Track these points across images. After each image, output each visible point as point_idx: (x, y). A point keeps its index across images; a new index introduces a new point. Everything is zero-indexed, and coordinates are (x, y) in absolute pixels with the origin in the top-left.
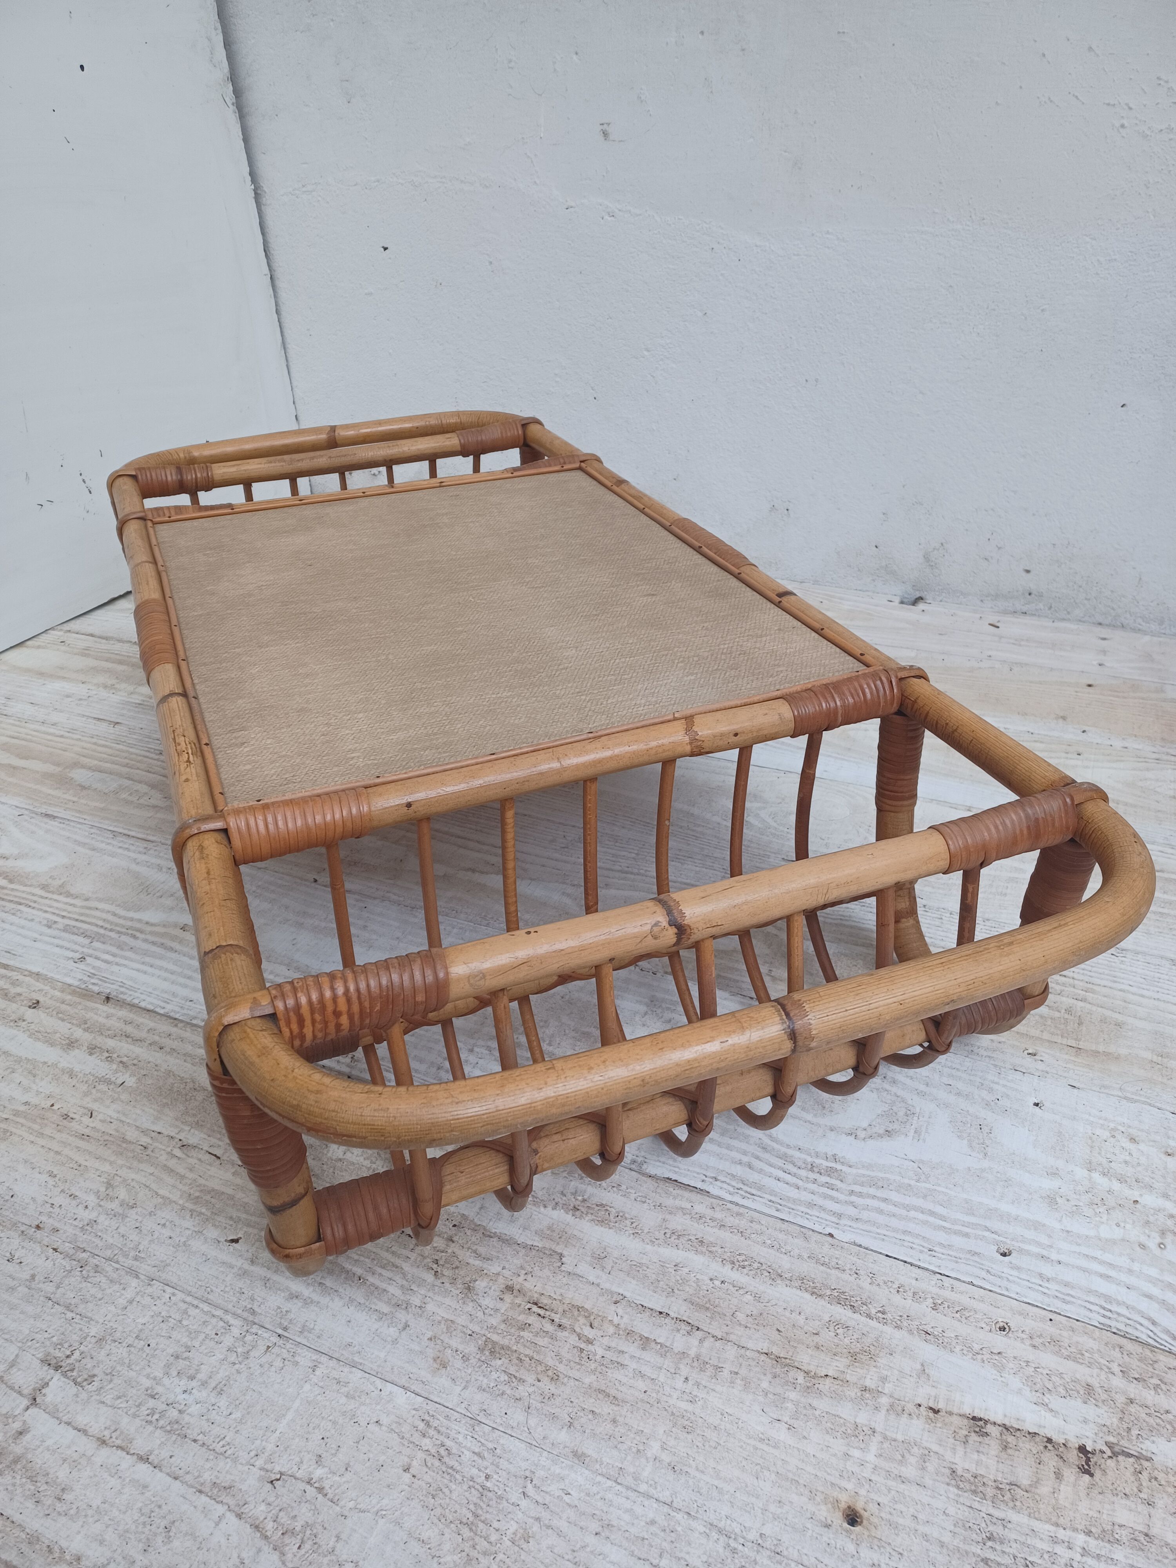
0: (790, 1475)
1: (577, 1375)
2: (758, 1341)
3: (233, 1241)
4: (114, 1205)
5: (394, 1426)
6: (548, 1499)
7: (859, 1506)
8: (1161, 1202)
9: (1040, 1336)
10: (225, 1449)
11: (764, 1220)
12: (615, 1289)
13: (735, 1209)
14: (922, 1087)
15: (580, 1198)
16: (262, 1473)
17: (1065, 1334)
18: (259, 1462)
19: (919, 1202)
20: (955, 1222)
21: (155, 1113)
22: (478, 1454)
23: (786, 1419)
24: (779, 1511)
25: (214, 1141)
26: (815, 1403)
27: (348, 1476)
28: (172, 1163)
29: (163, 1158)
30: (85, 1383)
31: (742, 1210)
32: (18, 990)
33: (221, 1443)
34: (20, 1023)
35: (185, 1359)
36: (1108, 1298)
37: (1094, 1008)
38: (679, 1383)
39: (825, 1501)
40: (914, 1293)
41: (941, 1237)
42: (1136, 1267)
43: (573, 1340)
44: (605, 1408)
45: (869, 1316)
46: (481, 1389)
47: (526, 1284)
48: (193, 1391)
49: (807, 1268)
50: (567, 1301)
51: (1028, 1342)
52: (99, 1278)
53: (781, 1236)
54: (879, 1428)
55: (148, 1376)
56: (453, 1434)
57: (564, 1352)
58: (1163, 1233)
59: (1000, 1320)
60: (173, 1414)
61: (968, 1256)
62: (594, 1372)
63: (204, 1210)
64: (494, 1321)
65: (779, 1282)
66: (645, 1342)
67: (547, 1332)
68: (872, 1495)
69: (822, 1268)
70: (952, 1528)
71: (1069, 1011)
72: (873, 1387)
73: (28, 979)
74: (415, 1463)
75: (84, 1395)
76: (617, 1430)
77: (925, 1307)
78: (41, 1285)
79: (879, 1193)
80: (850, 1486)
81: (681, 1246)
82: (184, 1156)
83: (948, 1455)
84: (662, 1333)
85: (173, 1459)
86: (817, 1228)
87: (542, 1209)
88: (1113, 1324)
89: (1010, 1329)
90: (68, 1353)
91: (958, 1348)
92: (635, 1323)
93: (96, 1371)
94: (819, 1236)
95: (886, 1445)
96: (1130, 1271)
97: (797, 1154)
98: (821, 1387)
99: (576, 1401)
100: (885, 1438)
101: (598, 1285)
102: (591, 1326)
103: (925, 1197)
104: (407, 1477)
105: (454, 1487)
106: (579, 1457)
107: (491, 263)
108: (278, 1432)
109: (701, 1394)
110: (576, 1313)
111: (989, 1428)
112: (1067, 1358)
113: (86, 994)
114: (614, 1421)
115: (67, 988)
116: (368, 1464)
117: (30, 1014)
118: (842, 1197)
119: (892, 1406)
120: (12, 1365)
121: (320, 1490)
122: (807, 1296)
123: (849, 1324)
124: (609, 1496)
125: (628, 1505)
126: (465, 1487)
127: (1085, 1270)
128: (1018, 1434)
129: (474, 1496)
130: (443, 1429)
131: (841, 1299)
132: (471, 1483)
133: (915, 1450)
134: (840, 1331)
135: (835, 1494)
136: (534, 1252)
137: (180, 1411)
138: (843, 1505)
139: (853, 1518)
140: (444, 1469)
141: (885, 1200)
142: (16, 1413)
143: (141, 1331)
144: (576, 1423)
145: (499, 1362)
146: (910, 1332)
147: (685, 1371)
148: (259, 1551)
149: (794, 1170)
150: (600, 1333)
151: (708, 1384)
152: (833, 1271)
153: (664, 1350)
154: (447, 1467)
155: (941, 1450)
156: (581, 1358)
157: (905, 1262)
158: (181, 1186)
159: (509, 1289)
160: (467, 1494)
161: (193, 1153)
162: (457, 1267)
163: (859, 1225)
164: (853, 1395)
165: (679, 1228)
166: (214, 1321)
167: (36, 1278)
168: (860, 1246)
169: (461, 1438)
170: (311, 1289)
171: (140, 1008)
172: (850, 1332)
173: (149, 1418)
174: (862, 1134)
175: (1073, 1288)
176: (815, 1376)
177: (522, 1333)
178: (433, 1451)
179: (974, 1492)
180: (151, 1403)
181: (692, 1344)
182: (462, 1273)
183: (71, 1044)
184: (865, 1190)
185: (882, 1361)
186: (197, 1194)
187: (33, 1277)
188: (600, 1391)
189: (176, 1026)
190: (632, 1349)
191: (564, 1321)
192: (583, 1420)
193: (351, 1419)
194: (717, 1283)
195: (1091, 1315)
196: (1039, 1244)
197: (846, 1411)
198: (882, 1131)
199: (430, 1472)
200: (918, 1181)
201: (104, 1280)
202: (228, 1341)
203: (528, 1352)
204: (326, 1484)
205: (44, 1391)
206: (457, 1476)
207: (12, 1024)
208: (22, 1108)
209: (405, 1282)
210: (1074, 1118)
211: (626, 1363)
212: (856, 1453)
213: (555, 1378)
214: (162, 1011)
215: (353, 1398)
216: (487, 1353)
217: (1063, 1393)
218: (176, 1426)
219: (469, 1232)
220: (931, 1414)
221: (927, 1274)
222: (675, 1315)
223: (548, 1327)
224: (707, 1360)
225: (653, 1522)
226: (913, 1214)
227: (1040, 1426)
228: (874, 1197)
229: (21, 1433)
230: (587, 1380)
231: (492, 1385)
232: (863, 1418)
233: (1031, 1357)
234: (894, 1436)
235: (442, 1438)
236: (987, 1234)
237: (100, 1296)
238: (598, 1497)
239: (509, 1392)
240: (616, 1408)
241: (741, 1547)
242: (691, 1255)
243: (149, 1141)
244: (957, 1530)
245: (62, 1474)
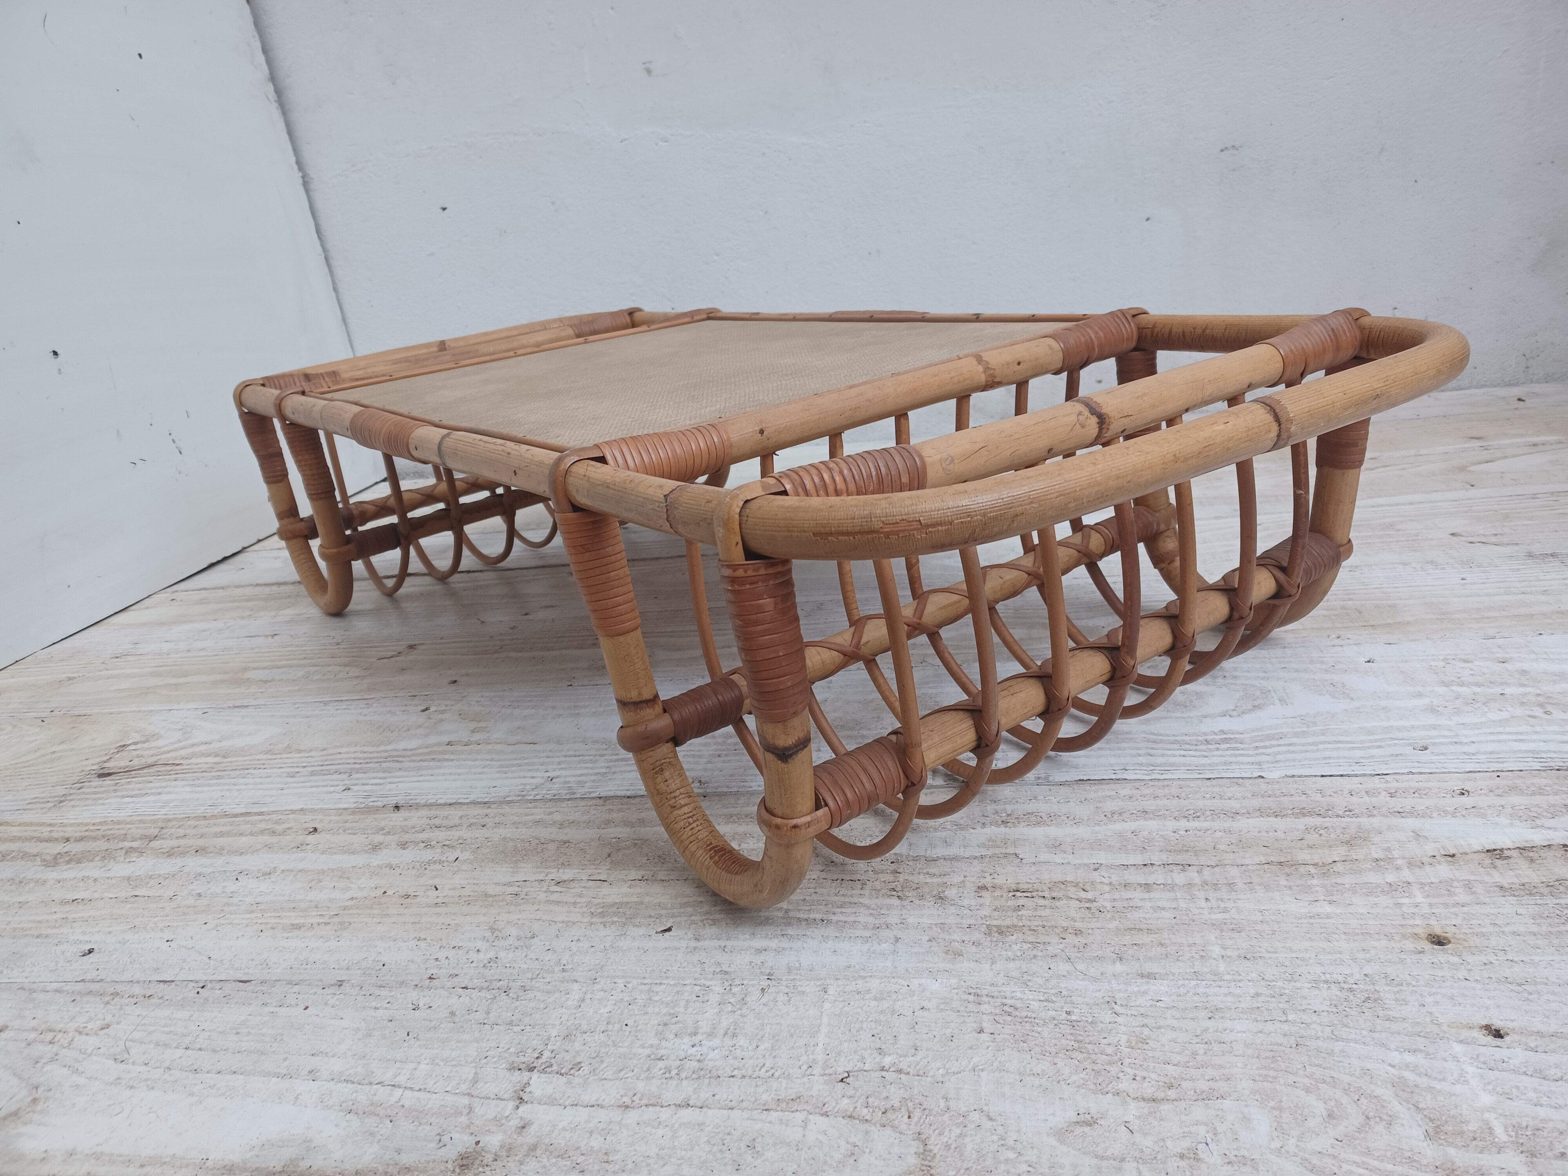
0: (1357, 931)
1: (1099, 925)
2: (1251, 859)
3: (665, 931)
4: (511, 941)
5: (942, 1006)
6: (1142, 1011)
7: (1438, 931)
8: (1522, 690)
9: (1498, 788)
10: (770, 1073)
11: (1192, 784)
12: (1086, 861)
13: (1160, 783)
14: (1262, 675)
15: (1004, 815)
16: (826, 1078)
17: (1517, 781)
18: (817, 1070)
19: (1322, 738)
20: (1362, 742)
21: (511, 870)
22: (1047, 1001)
23: (1323, 898)
24: (1368, 956)
25: (589, 872)
26: (1339, 881)
27: (921, 1054)
28: (555, 897)
29: (542, 896)
30: (572, 1072)
31: (1166, 783)
32: (286, 826)
33: (763, 1070)
34: (304, 847)
35: (676, 1023)
36: (1533, 752)
37: (1363, 602)
38: (1203, 904)
39: (1404, 936)
40: (1367, 792)
41: (1359, 753)
42: (1538, 729)
43: (1074, 904)
44: (1147, 939)
45: (1338, 816)
46: (1008, 959)
47: (995, 881)
48: (703, 1043)
49: (1256, 803)
50: (1047, 882)
51: (1491, 794)
52: (531, 995)
53: (1216, 789)
54: (1411, 879)
55: (643, 1047)
56: (1008, 994)
57: (1072, 913)
58: (1541, 705)
59: (1455, 788)
60: (695, 1064)
61: (1393, 758)
62: (1113, 918)
63: (616, 919)
64: (985, 912)
65: (1238, 817)
66: (1147, 887)
67: (1045, 906)
68: (1444, 922)
69: (1270, 799)
70: (1533, 921)
71: (1343, 608)
72: (1382, 856)
73: (292, 816)
74: (984, 1025)
75: (577, 1080)
76: (1169, 949)
77: (1383, 798)
78: (467, 1017)
79: (1281, 742)
80: (1418, 922)
81: (1126, 819)
82: (564, 889)
83: (1487, 879)
84: (1159, 877)
85: (717, 1097)
86: (1244, 775)
87: (972, 831)
88: (1552, 764)
89: (1468, 792)
90: (536, 1055)
91: (1435, 815)
92: (1126, 878)
93: (578, 1059)
94: (1251, 781)
95: (1427, 888)
96: (1536, 733)
97: (1187, 738)
98: (1335, 869)
99: (1112, 942)
100: (1422, 884)
101: (1069, 863)
102: (1084, 890)
103: (1323, 734)
104: (983, 1036)
105: (1039, 1029)
106: (1150, 976)
107: (553, 203)
108: (821, 1045)
109: (1230, 905)
110: (1063, 886)
111: (1507, 853)
112: (1533, 794)
113: (369, 810)
114: (1162, 944)
115: (341, 811)
116: (936, 1040)
117: (311, 838)
118: (1250, 752)
119: (1410, 863)
120: (475, 1081)
121: (900, 1071)
122: (1273, 819)
123: (1326, 825)
124: (1200, 990)
125: (1224, 991)
126: (1051, 1026)
127: (1499, 741)
128: (1534, 849)
129: (1066, 1029)
130: (996, 994)
131: (1303, 813)
132: (1055, 1022)
133: (1455, 884)
134: (1322, 832)
135: (1410, 931)
136: (987, 859)
137: (699, 1061)
138: (1422, 935)
139: (1439, 941)
140: (1020, 1020)
141: (1290, 745)
142: (507, 1113)
143: (609, 1017)
144: (1125, 956)
145: (1014, 938)
146: (1384, 816)
147: (1201, 895)
148: (867, 1133)
149: (1193, 747)
150: (1097, 893)
151: (1230, 897)
152: (1282, 798)
153: (1169, 887)
154: (1021, 1018)
155: (1478, 878)
156: (1093, 914)
157: (1342, 776)
158: (577, 910)
159: (984, 888)
160: (1057, 1030)
161: (572, 885)
162: (917, 888)
163: (1281, 764)
164: (1369, 866)
165: (1116, 809)
166: (688, 988)
167: (457, 1013)
168: (1293, 776)
169: (1019, 995)
170: (776, 941)
171: (440, 805)
172: (1331, 830)
173: (667, 1075)
174: (1235, 713)
175: (1498, 753)
176: (1324, 865)
177: (1020, 913)
178: (997, 1011)
179: (1530, 894)
180: (661, 1064)
181: (1192, 875)
182: (926, 890)
183: (375, 848)
184: (1267, 743)
185: (1377, 839)
186: (600, 910)
187: (453, 1014)
188: (1131, 929)
189: (489, 807)
190: (1138, 894)
191: (1054, 894)
192: (1131, 952)
193: (892, 1014)
194: (1183, 833)
195: (1530, 764)
196: (1445, 737)
197: (1373, 878)
198: (1250, 707)
199: (1006, 1027)
200: (1308, 726)
201: (539, 994)
202: (714, 998)
203: (1036, 923)
204: (903, 1066)
205: (527, 1090)
206: (1037, 1021)
207: (294, 850)
208: (350, 903)
209: (872, 911)
210: (1406, 661)
211: (1139, 905)
212: (1405, 901)
213: (1078, 932)
214: (467, 801)
215: (884, 999)
216: (996, 935)
217: (1551, 816)
218: (702, 1073)
219: (910, 863)
220: (1450, 859)
221: (1365, 778)
222: (1161, 863)
223: (1042, 902)
224: (1215, 882)
225: (1258, 995)
226: (1321, 746)
227: (1549, 840)
228: (1279, 745)
229: (523, 1127)
230: (1113, 925)
231: (1019, 954)
232: (1391, 877)
233: (1503, 803)
234: (1429, 881)
235: (999, 1000)
236: (1396, 742)
237: (542, 1006)
238: (1191, 994)
239: (1040, 954)
240: (1156, 936)
241: (1354, 986)
242: (1142, 823)
243: (517, 889)
244: (1538, 921)
245: (596, 1142)
